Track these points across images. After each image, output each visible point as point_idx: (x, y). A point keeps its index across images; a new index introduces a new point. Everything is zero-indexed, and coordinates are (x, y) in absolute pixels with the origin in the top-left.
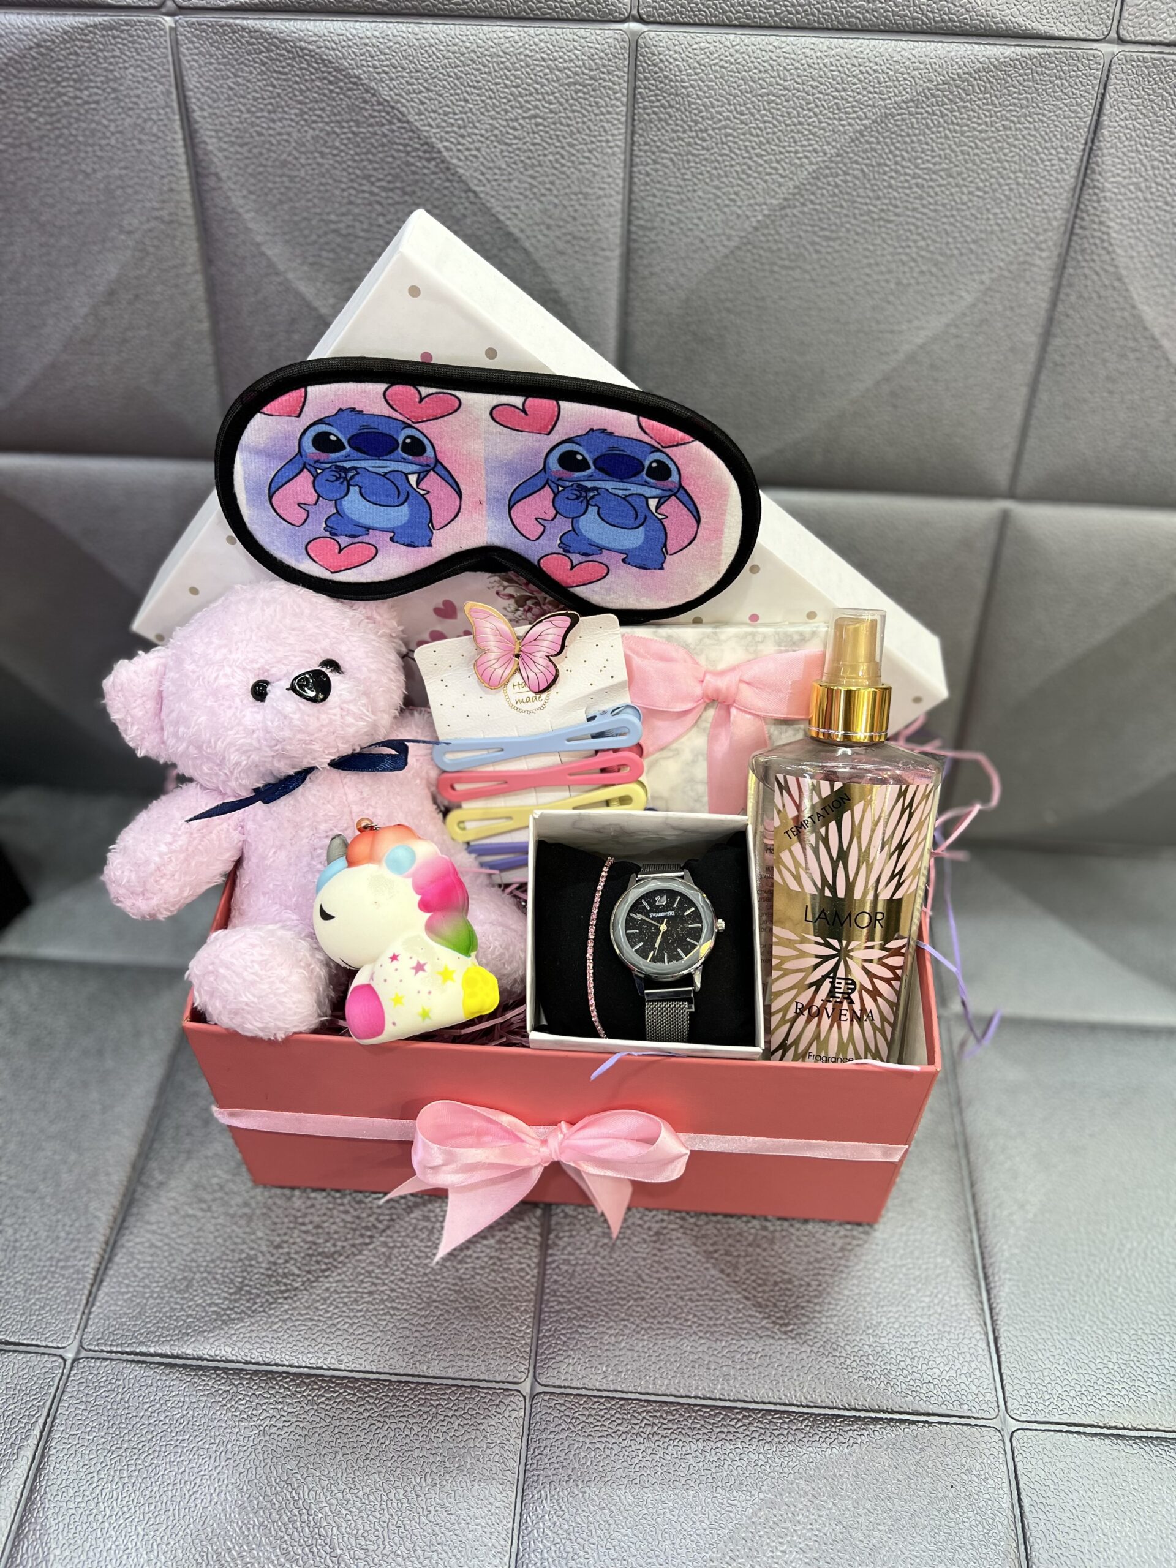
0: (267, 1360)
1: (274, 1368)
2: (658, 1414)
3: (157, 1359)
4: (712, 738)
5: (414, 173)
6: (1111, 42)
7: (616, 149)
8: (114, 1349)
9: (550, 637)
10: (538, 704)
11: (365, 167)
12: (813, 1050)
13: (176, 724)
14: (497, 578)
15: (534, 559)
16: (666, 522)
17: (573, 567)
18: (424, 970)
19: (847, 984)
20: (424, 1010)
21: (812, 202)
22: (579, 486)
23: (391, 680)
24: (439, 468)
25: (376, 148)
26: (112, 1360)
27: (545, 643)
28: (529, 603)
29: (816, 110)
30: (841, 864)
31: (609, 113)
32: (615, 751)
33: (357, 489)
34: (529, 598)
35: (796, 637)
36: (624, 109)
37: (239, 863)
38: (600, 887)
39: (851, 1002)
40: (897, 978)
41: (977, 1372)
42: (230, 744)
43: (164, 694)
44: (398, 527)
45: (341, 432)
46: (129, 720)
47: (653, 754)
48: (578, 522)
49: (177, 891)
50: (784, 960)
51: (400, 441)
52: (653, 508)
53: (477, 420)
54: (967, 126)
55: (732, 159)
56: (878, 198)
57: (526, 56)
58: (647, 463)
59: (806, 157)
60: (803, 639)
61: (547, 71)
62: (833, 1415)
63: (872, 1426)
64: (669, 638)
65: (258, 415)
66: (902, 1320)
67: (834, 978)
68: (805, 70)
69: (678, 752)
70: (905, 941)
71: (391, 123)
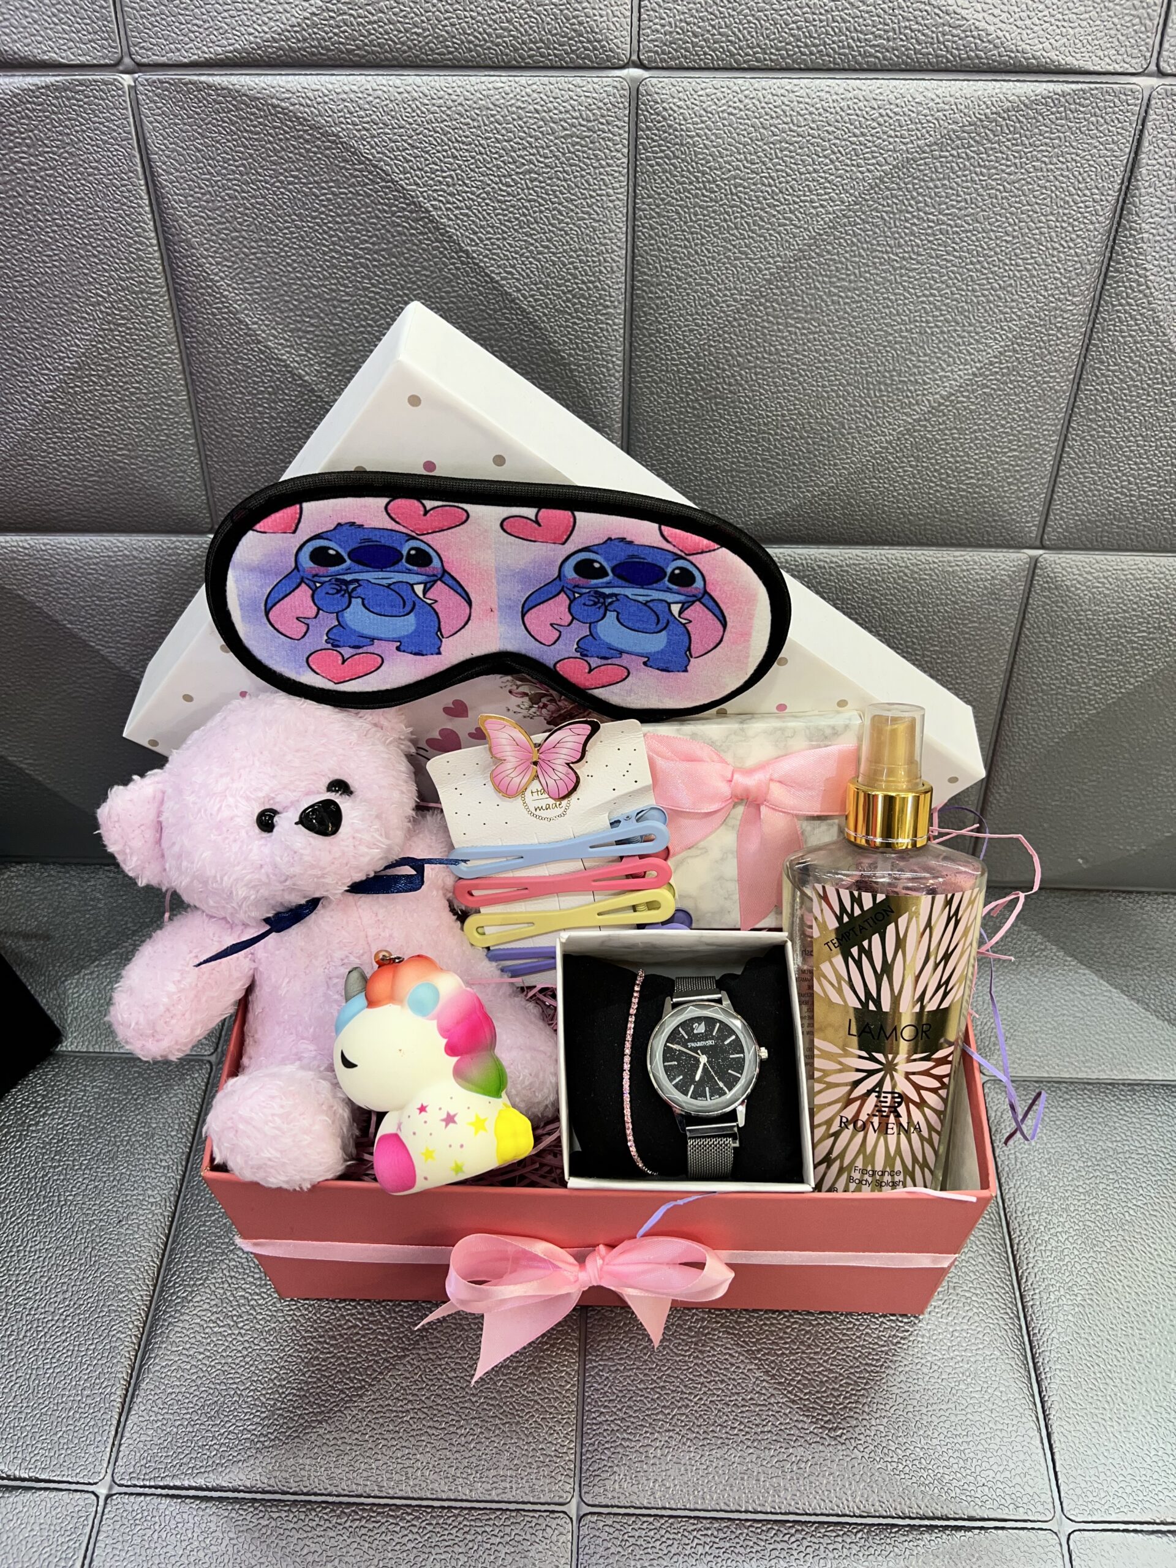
0: (305, 1490)
1: (313, 1498)
2: (709, 1532)
3: (192, 1493)
4: (741, 837)
5: (400, 234)
6: (1150, 75)
7: (617, 202)
8: (147, 1483)
9: (569, 745)
10: (559, 811)
11: (347, 229)
12: (859, 1163)
13: (179, 857)
14: (509, 678)
15: (550, 663)
16: (690, 627)
17: (591, 670)
18: (454, 1122)
19: (893, 1098)
20: (457, 1165)
21: (828, 252)
22: (596, 592)
23: (403, 792)
24: (446, 578)
25: (358, 209)
26: (146, 1495)
27: (564, 751)
28: (544, 700)
29: (832, 156)
30: (885, 978)
31: (609, 165)
32: (641, 857)
33: (359, 601)
34: (544, 695)
35: (828, 732)
36: (625, 160)
37: (250, 990)
38: (633, 1011)
39: (898, 1116)
40: (944, 1086)
41: (1031, 1472)
42: (237, 880)
43: (164, 824)
44: (404, 637)
45: (340, 546)
46: (128, 851)
47: (679, 853)
48: (596, 627)
49: (188, 1031)
50: (826, 1073)
51: (405, 553)
52: (676, 613)
53: (486, 531)
54: (996, 168)
55: (743, 210)
56: (900, 246)
57: (519, 108)
58: (669, 570)
59: (822, 206)
60: (835, 733)
61: (541, 123)
62: (887, 1525)
63: (927, 1535)
64: (694, 736)
65: (250, 533)
66: (953, 1418)
67: (879, 1092)
68: (820, 114)
69: (705, 851)
70: (952, 1049)
71: (373, 182)
